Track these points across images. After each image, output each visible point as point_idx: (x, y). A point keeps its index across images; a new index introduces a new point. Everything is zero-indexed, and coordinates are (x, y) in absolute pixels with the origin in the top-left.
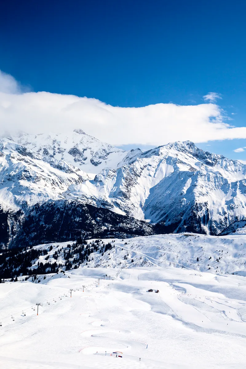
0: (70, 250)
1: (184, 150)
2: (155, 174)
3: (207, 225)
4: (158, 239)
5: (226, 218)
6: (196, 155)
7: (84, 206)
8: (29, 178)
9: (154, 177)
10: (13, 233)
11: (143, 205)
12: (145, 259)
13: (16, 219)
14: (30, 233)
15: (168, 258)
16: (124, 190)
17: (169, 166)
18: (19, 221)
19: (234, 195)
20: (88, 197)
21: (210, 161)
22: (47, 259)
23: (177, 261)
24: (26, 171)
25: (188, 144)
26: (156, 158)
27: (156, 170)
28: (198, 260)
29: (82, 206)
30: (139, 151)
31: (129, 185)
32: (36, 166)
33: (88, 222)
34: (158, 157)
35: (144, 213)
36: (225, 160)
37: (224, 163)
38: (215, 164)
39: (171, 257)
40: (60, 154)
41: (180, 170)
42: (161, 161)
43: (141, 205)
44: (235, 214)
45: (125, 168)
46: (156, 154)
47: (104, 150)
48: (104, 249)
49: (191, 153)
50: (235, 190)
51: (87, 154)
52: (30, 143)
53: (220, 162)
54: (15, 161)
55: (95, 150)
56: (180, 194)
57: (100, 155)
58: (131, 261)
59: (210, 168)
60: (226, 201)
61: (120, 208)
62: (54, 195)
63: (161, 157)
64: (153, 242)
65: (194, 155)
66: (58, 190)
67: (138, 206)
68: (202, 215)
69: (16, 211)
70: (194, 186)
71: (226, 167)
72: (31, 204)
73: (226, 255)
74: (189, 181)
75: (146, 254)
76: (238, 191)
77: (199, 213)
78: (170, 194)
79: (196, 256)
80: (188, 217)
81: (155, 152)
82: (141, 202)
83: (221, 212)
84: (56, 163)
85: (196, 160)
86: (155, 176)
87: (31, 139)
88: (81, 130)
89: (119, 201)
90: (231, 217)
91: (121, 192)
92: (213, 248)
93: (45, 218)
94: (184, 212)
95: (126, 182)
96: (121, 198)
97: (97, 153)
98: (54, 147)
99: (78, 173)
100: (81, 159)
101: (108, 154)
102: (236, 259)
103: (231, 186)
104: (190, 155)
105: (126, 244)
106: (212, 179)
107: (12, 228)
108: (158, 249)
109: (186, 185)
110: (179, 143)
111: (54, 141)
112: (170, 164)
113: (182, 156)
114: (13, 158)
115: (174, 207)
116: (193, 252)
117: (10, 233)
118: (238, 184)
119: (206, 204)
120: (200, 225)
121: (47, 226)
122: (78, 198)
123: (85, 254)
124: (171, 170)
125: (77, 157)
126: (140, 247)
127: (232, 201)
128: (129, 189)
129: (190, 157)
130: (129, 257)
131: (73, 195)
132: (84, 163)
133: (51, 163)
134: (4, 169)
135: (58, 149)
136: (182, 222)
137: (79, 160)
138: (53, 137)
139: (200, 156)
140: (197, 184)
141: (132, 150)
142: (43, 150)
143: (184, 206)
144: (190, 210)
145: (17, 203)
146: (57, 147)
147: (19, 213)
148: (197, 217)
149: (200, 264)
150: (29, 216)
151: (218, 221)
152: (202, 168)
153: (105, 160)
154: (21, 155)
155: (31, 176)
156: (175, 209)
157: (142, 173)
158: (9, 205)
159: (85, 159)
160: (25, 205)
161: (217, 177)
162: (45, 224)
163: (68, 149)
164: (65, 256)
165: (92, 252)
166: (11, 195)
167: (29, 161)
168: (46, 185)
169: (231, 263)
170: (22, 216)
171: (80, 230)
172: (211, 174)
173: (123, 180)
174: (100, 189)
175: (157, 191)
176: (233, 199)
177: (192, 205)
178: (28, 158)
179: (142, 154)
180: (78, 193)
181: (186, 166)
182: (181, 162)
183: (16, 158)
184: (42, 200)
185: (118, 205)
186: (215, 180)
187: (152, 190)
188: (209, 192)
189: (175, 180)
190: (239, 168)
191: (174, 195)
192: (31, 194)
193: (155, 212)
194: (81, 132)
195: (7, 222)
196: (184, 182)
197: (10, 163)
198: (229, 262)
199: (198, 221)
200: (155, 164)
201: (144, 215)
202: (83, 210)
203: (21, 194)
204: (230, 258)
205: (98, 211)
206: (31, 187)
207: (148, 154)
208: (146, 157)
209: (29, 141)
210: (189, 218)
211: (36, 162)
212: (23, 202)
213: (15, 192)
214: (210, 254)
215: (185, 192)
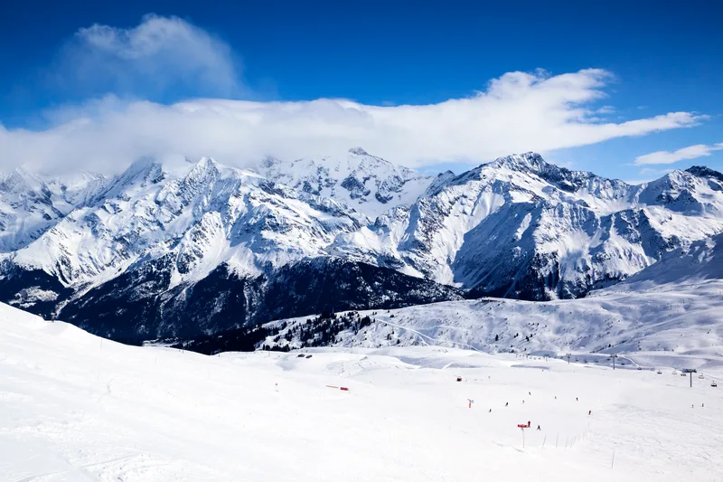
0: (309, 328)
1: (522, 169)
2: (473, 210)
3: (556, 290)
4: (441, 309)
5: (588, 277)
6: (544, 176)
7: (354, 266)
8: (275, 227)
9: (472, 215)
10: (252, 309)
11: (453, 260)
12: (418, 339)
13: (256, 289)
14: (276, 308)
15: (452, 337)
16: (421, 238)
17: (497, 196)
18: (261, 291)
19: (605, 237)
20: (365, 251)
21: (569, 184)
22: (276, 340)
23: (465, 341)
24: (270, 217)
25: (530, 158)
26: (476, 184)
27: (475, 204)
28: (497, 338)
29: (351, 265)
30: (451, 175)
31: (430, 229)
32: (287, 208)
33: (360, 289)
34: (478, 182)
35: (453, 272)
36: (596, 181)
37: (595, 185)
38: (579, 187)
39: (457, 335)
40: (330, 189)
41: (514, 201)
42: (483, 189)
43: (449, 261)
44: (605, 269)
45: (423, 203)
46: (475, 179)
47: (397, 177)
48: (359, 325)
49: (535, 172)
50: (608, 230)
51: (370, 185)
52: (283, 175)
53: (587, 184)
54: (256, 203)
55: (382, 178)
56: (511, 239)
57: (390, 185)
58: (396, 341)
59: (568, 194)
60: (590, 249)
61: (414, 267)
62: (311, 250)
63: (484, 182)
64: (433, 313)
65: (540, 176)
66: (320, 243)
67: (445, 262)
68: (548, 273)
69: (256, 277)
70: (534, 225)
71: (598, 192)
72: (277, 265)
73: (542, 330)
74: (528, 218)
75: (421, 331)
76: (613, 231)
77: (542, 270)
78: (496, 242)
79: (496, 332)
80: (523, 277)
81: (474, 175)
82: (449, 256)
83: (581, 268)
84: (319, 203)
85: (545, 184)
86: (474, 213)
87: (285, 169)
88: (360, 149)
89: (413, 256)
90: (598, 274)
91: (416, 241)
92: (525, 320)
93: (296, 285)
94: (517, 269)
95: (424, 225)
96: (416, 250)
97: (385, 183)
98: (320, 178)
99: (353, 215)
100: (361, 194)
101: (403, 183)
102: (558, 336)
103: (599, 223)
104: (533, 175)
105: (392, 316)
106: (567, 213)
107: (251, 301)
108: (439, 322)
109: (522, 225)
110: (514, 157)
111: (320, 169)
112: (498, 192)
113: (519, 179)
114: (254, 198)
115: (501, 263)
116: (491, 326)
117: (247, 309)
118: (613, 219)
119: (554, 254)
120: (544, 290)
121: (300, 297)
122: (348, 254)
123: (331, 333)
124: (501, 202)
125: (354, 192)
126: (413, 321)
127: (600, 248)
128: (429, 237)
129: (534, 179)
130: (395, 336)
131: (341, 250)
132: (365, 200)
133: (311, 204)
134: (240, 216)
135: (326, 180)
136: (513, 285)
137: (357, 196)
138: (318, 163)
139: (553, 176)
140: (540, 223)
141: (441, 174)
142: (303, 184)
143: (516, 259)
144: (527, 264)
145: (258, 264)
146: (324, 177)
147: (260, 279)
148: (539, 277)
149: (501, 345)
150: (275, 282)
151: (575, 283)
152: (553, 196)
153: (399, 193)
154: (265, 193)
155: (278, 224)
156: (503, 265)
157: (451, 211)
158: (246, 268)
159: (367, 194)
160: (269, 266)
161: (575, 209)
162: (297, 293)
163: (341, 180)
164: (301, 335)
165: (342, 329)
166: (250, 252)
167: (277, 202)
168: (300, 236)
169: (549, 343)
170: (265, 284)
171: (347, 302)
172: (565, 204)
173: (419, 222)
174: (385, 237)
175: (475, 238)
176: (602, 245)
177: (529, 256)
178: (276, 197)
179: (454, 180)
180: (348, 246)
181: (524, 194)
182: (518, 188)
183: (258, 199)
184: (293, 259)
185: (411, 262)
186: (572, 214)
187: (467, 236)
188: (562, 234)
189: (506, 218)
190: (622, 193)
191: (502, 243)
192: (278, 250)
193: (471, 271)
194: (360, 152)
195: (243, 294)
196: (519, 220)
197: (250, 206)
198: (545, 342)
199: (541, 283)
200: (473, 195)
201: (453, 276)
202: (353, 271)
203: (263, 252)
204: (549, 334)
205: (376, 272)
206: (278, 240)
207: (463, 179)
208: (460, 184)
209: (282, 172)
210: (525, 279)
211: (288, 202)
212: (266, 262)
213: (255, 249)
214: (518, 329)
215: (520, 237)
